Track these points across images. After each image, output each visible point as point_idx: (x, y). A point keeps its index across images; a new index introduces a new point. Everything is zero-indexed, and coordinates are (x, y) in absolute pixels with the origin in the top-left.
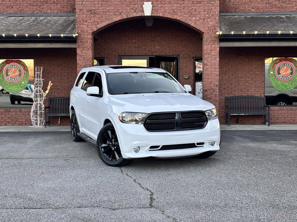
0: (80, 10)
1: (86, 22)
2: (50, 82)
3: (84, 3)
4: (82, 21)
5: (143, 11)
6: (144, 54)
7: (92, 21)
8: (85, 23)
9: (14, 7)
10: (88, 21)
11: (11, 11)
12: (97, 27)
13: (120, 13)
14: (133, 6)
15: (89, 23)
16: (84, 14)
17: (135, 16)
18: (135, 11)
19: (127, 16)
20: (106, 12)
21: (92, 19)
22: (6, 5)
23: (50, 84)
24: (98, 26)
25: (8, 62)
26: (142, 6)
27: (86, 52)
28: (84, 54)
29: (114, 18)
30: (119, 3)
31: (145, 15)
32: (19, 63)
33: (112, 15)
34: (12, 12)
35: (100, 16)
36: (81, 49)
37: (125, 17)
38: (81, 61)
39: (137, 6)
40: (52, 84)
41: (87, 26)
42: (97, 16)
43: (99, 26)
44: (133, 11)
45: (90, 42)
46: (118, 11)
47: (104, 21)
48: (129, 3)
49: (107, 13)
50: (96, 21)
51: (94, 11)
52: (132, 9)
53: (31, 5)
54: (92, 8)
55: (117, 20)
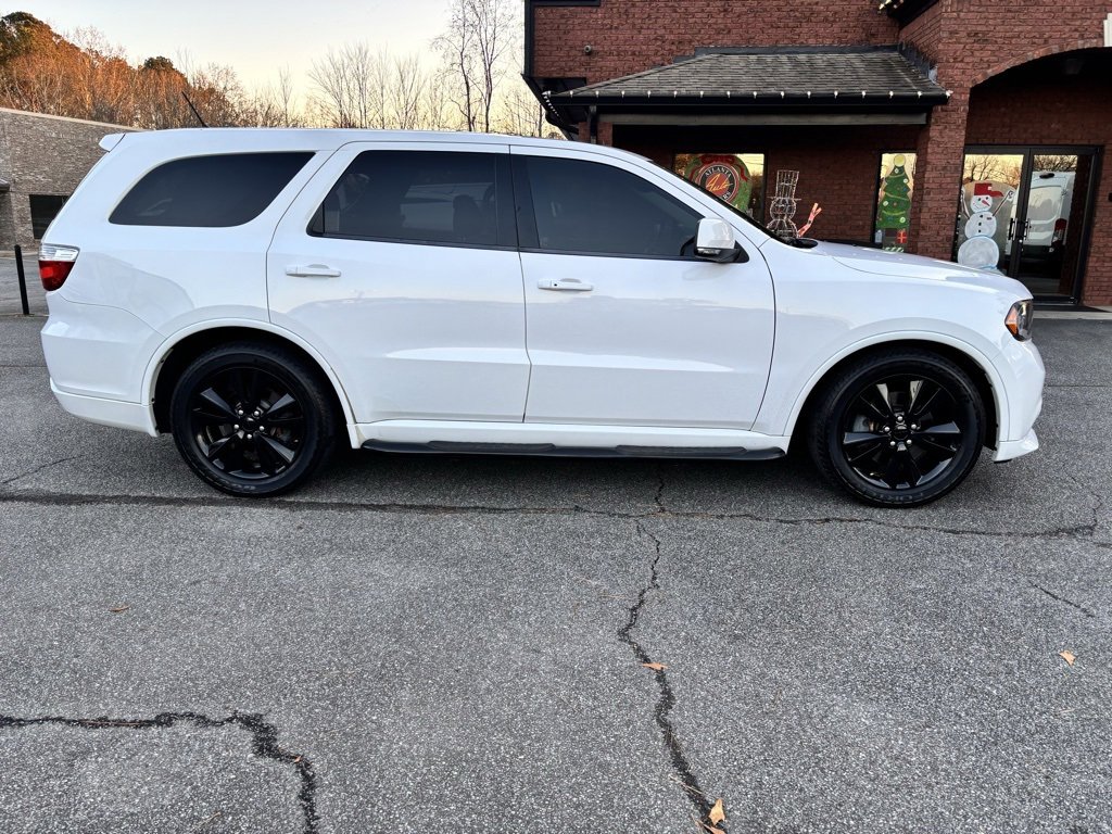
0: (951, 33)
1: (962, 61)
2: (816, 205)
3: (962, 14)
4: (952, 60)
5: (1101, 36)
6: (1022, 142)
7: (975, 60)
8: (959, 65)
9: (734, 31)
10: (966, 60)
11: (727, 41)
12: (985, 74)
13: (1046, 41)
14: (1078, 23)
15: (968, 63)
16: (960, 43)
17: (1080, 47)
18: (1083, 35)
19: (1061, 47)
20: (1012, 38)
21: (977, 54)
22: (715, 27)
23: (816, 209)
24: (989, 71)
25: (708, 159)
26: (1101, 22)
27: (953, 133)
28: (946, 139)
29: (1030, 53)
30: (1045, 16)
31: (1106, 45)
32: (731, 163)
33: (1025, 45)
34: (729, 43)
35: (995, 47)
36: (940, 127)
37: (1055, 50)
38: (938, 156)
39: (1089, 22)
40: (820, 210)
41: (963, 73)
42: (989, 47)
43: (991, 72)
44: (1077, 35)
45: (964, 110)
46: (1042, 35)
47: (1004, 60)
48: (1070, 16)
49: (1014, 41)
50: (985, 59)
51: (984, 33)
52: (1076, 30)
53: (772, 26)
54: (979, 28)
55: (1036, 57)
